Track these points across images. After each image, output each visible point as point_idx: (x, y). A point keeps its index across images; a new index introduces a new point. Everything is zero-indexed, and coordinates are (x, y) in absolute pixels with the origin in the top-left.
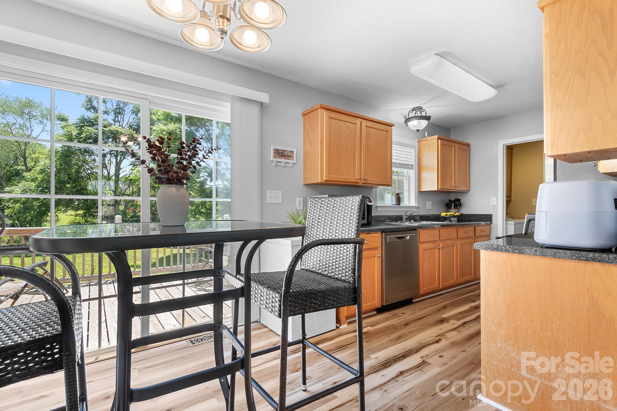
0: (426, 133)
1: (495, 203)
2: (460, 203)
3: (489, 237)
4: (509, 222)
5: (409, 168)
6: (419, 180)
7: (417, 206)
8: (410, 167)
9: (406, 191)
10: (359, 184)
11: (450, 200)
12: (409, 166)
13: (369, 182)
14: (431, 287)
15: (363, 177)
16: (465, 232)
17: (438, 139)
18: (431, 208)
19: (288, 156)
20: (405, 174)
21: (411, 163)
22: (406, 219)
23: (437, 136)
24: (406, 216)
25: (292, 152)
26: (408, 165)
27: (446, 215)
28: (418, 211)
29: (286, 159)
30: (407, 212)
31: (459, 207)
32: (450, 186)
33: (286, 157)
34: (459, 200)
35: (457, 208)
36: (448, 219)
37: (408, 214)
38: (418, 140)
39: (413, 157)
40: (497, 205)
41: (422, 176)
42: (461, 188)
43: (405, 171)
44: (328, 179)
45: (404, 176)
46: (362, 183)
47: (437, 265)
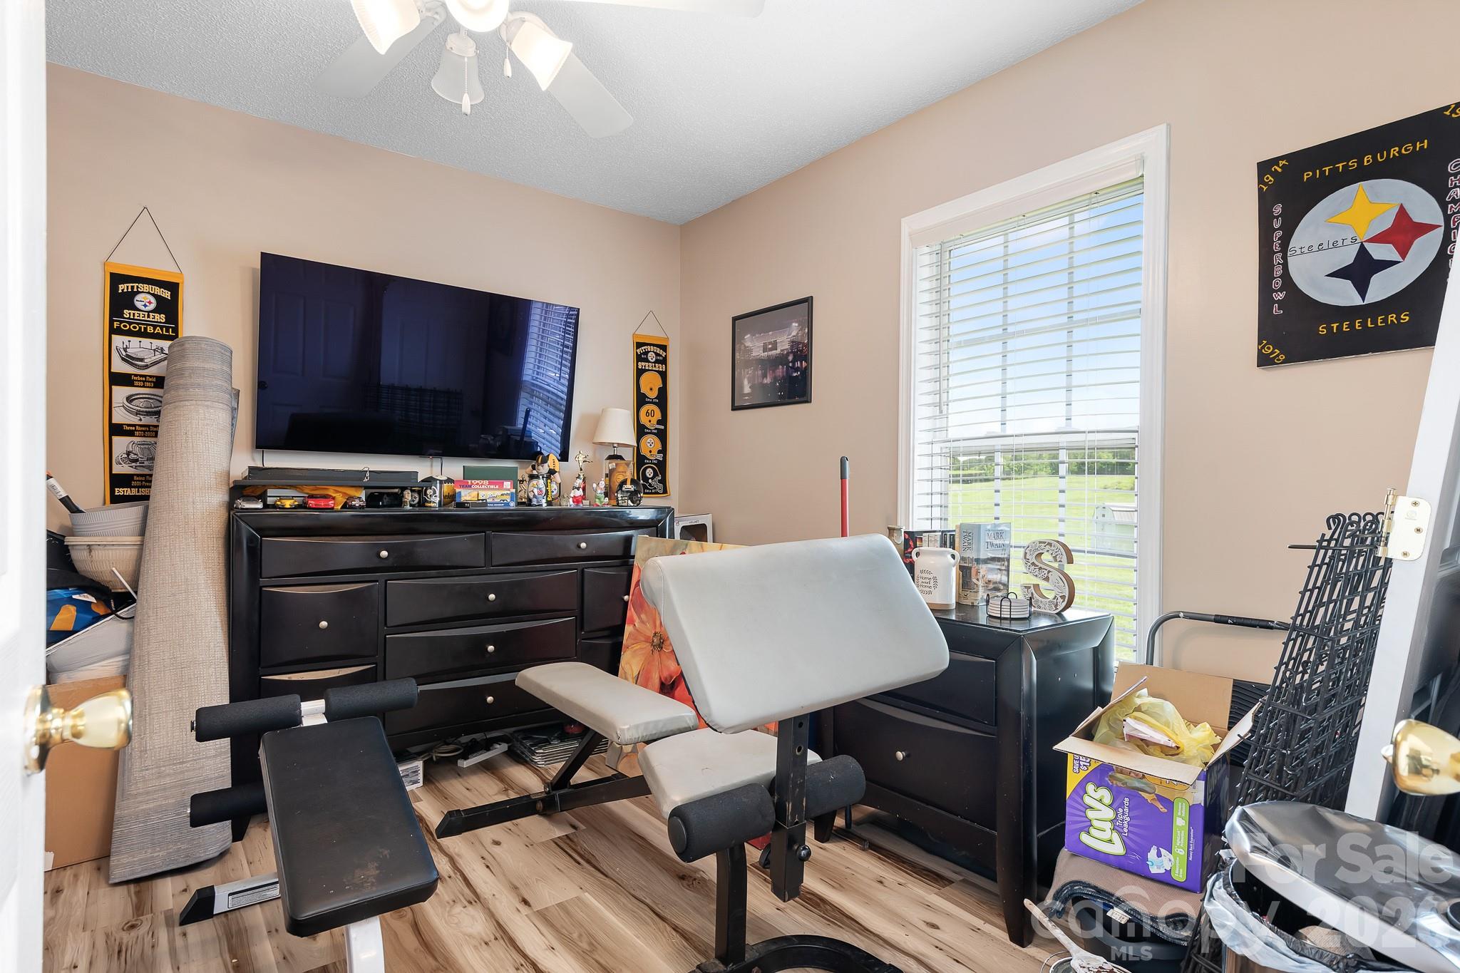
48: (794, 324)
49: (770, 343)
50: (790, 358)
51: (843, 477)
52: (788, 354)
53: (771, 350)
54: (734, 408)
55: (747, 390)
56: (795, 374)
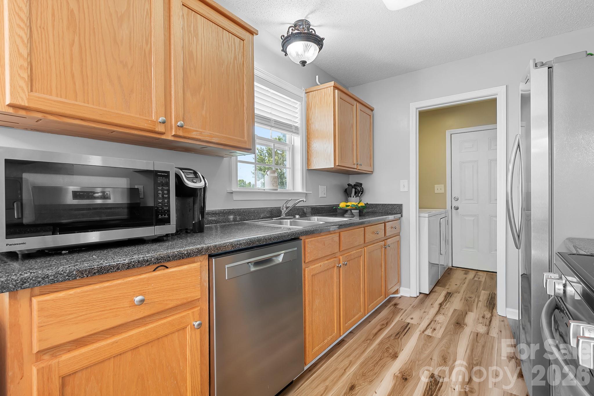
0: (317, 77)
1: (406, 189)
2: (363, 188)
3: (399, 235)
4: (422, 215)
5: (292, 132)
6: (308, 152)
7: (305, 192)
8: (294, 131)
9: (288, 168)
10: (163, 137)
11: (349, 185)
12: (291, 128)
13: (194, 135)
14: (326, 341)
15: (176, 122)
16: (373, 233)
17: (335, 87)
18: (325, 196)
20: (287, 142)
21: (296, 125)
22: (288, 214)
23: (332, 83)
24: (287, 208)
26: (290, 126)
27: (347, 206)
28: (305, 200)
30: (288, 201)
31: (362, 194)
32: (349, 164)
34: (361, 184)
35: (358, 196)
36: (349, 212)
37: (290, 205)
38: (306, 90)
39: (298, 115)
40: (408, 192)
41: (312, 146)
42: (364, 168)
43: (288, 135)
44: (24, 104)
45: (285, 144)
46: (174, 136)
47: (337, 296)
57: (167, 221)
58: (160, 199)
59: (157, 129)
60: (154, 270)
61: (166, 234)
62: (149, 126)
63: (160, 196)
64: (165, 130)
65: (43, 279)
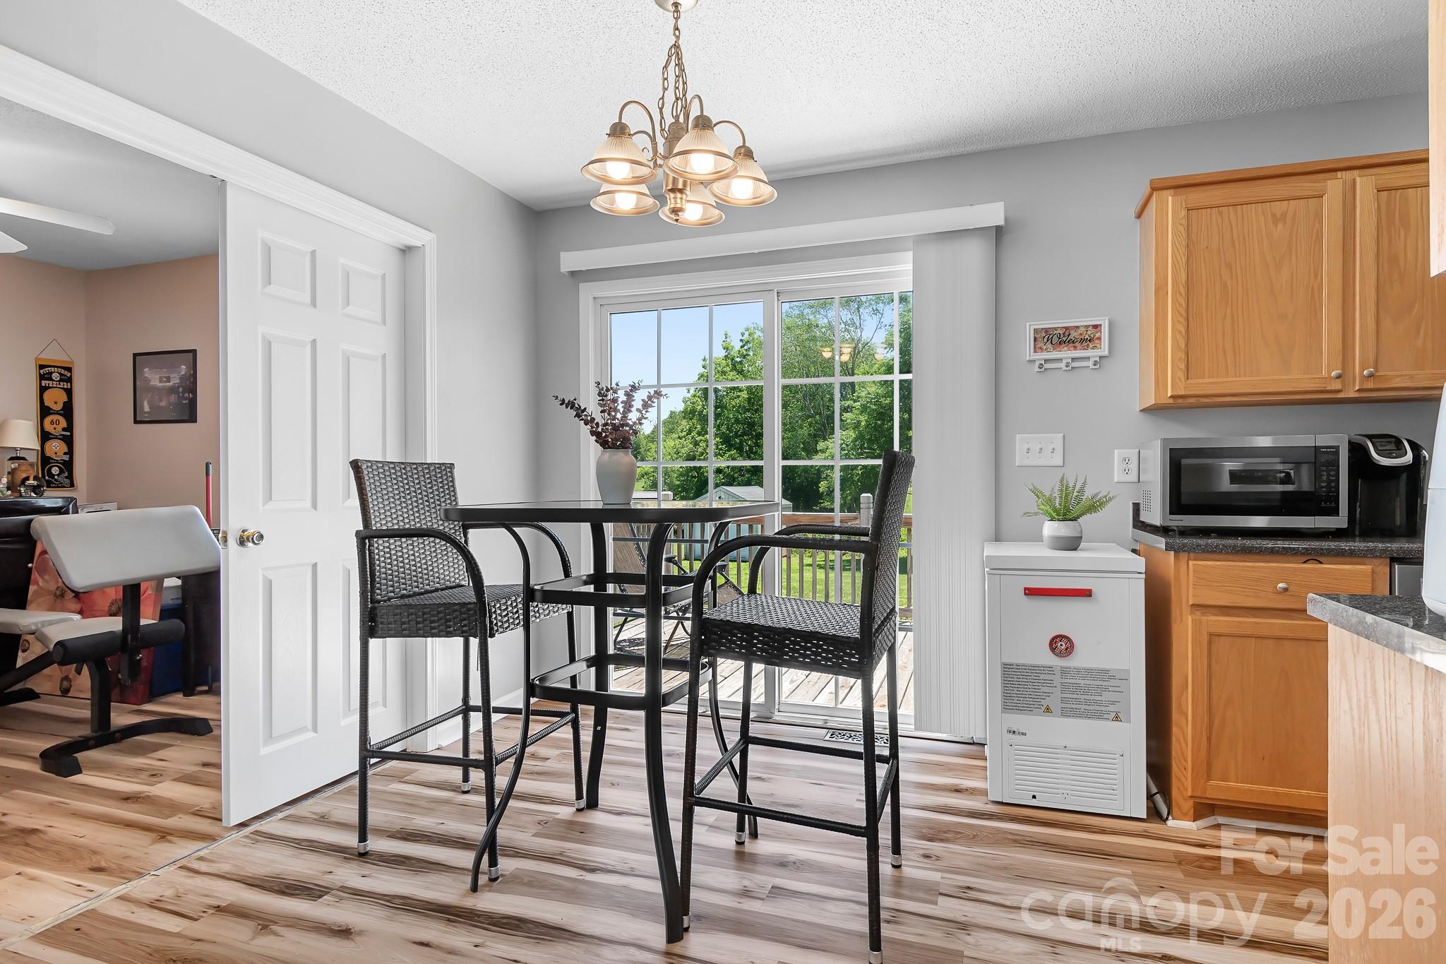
10: (1342, 395)
15: (1363, 370)
19: (1082, 341)
25: (1096, 327)
29: (1075, 348)
33: (1077, 344)
44: (1182, 392)
46: (1358, 390)
48: (183, 367)
49: (165, 377)
50: (181, 390)
51: (207, 474)
52: (178, 387)
53: (165, 382)
54: (136, 422)
55: (147, 409)
56: (184, 402)
57: (1334, 512)
58: (1323, 482)
59: (1329, 388)
60: (1304, 563)
61: (1337, 529)
62: (1317, 385)
63: (1324, 478)
64: (1342, 387)
65: (1197, 546)
